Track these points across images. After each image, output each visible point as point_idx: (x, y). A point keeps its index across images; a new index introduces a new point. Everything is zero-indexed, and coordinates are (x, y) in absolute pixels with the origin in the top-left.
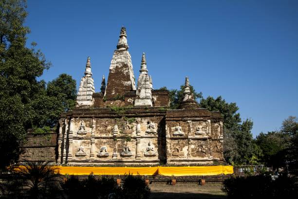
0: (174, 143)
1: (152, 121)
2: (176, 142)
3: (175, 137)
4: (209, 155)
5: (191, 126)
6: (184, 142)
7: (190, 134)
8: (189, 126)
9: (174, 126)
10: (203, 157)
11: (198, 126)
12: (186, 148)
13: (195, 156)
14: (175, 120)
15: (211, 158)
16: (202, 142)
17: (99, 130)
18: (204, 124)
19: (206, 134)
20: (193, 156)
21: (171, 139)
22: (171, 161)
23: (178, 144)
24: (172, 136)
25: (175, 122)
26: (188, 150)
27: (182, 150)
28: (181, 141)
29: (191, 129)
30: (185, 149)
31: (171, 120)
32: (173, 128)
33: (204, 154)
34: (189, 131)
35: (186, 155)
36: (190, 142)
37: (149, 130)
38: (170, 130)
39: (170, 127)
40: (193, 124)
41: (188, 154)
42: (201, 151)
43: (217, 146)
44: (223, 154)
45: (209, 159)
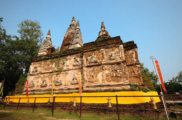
0: (90, 70)
1: (78, 57)
2: (92, 69)
3: (91, 64)
4: (125, 79)
5: (104, 54)
6: (99, 68)
7: (103, 60)
8: (103, 54)
9: (89, 56)
10: (118, 81)
11: (111, 53)
12: (101, 73)
13: (110, 81)
14: (90, 51)
15: (127, 82)
16: (116, 67)
17: (45, 68)
18: (117, 50)
19: (119, 59)
20: (108, 81)
21: (87, 67)
22: (87, 87)
23: (93, 71)
24: (88, 65)
25: (90, 52)
26: (102, 76)
27: (97, 76)
28: (96, 68)
29: (105, 56)
30: (100, 75)
31: (87, 51)
32: (89, 58)
33: (119, 78)
34: (103, 57)
35: (100, 80)
36: (104, 68)
37: (75, 64)
38: (87, 60)
39: (86, 57)
40: (106, 52)
41: (103, 80)
42: (116, 76)
43: (134, 72)
44: (142, 80)
45: (125, 84)
